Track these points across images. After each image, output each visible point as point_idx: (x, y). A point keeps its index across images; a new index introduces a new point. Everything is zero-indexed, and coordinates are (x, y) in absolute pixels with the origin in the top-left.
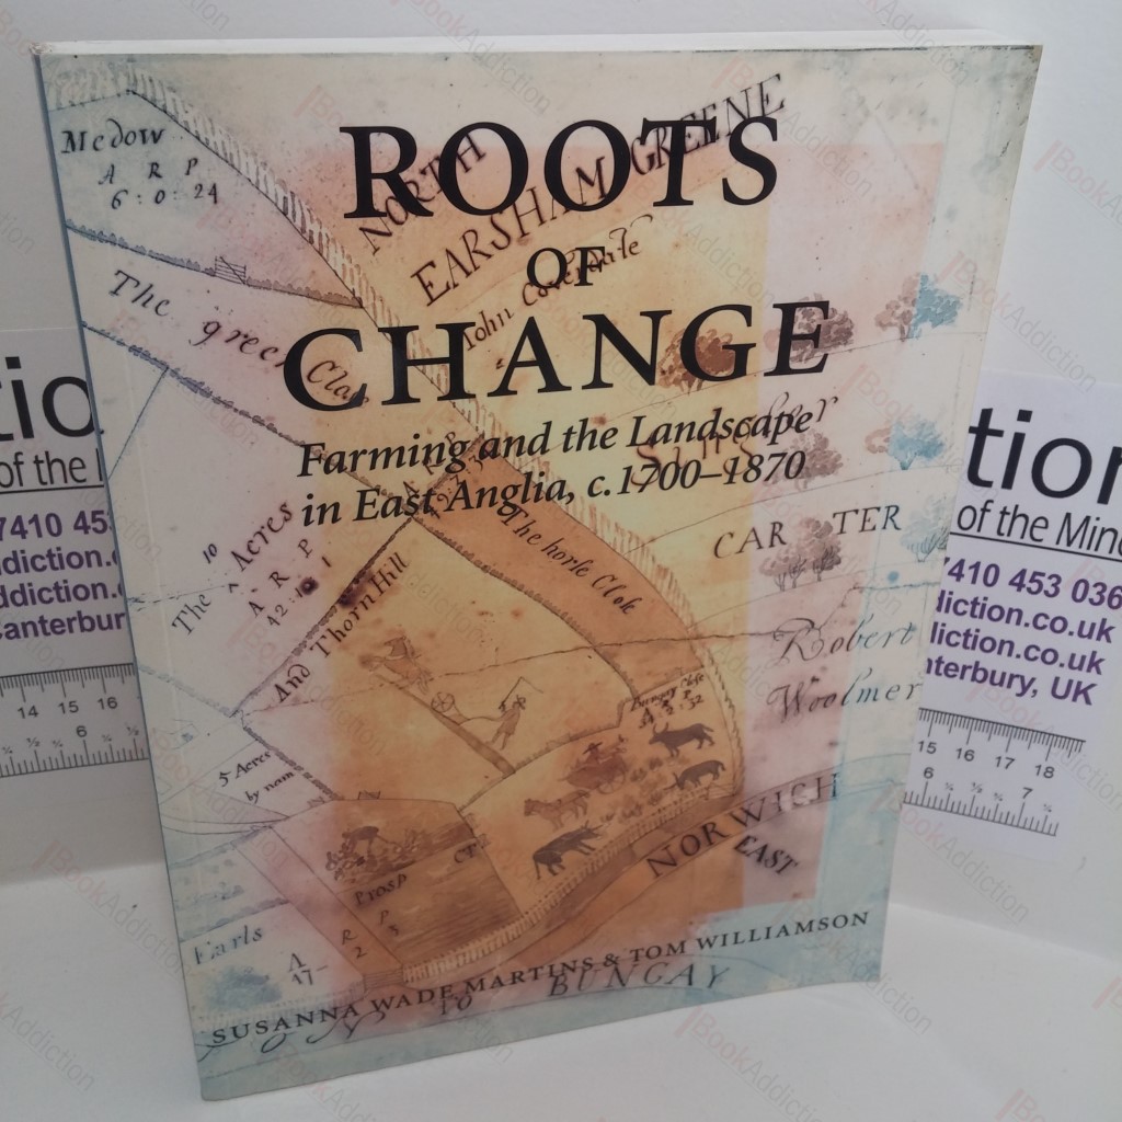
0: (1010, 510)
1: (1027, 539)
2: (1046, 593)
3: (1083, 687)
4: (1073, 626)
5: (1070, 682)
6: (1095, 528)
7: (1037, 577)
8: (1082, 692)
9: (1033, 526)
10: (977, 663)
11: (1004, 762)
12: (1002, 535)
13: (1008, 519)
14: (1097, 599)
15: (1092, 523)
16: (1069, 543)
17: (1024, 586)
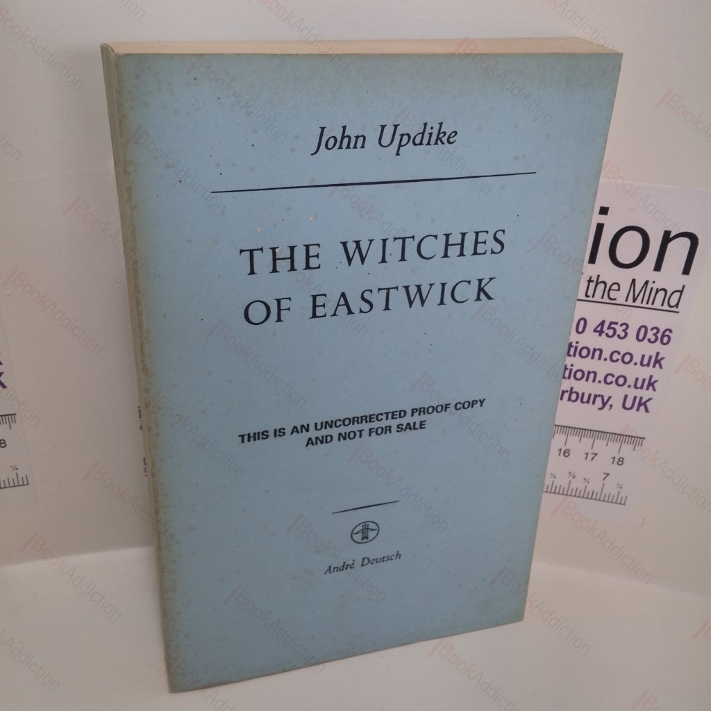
0: (594, 279)
1: (606, 299)
2: (619, 336)
3: (643, 401)
4: (637, 359)
5: (635, 398)
6: (652, 289)
7: (613, 326)
8: (643, 404)
9: (610, 289)
10: (572, 388)
11: (590, 456)
12: (589, 297)
13: (592, 285)
14: (653, 339)
15: (650, 285)
16: (634, 300)
17: (604, 332)
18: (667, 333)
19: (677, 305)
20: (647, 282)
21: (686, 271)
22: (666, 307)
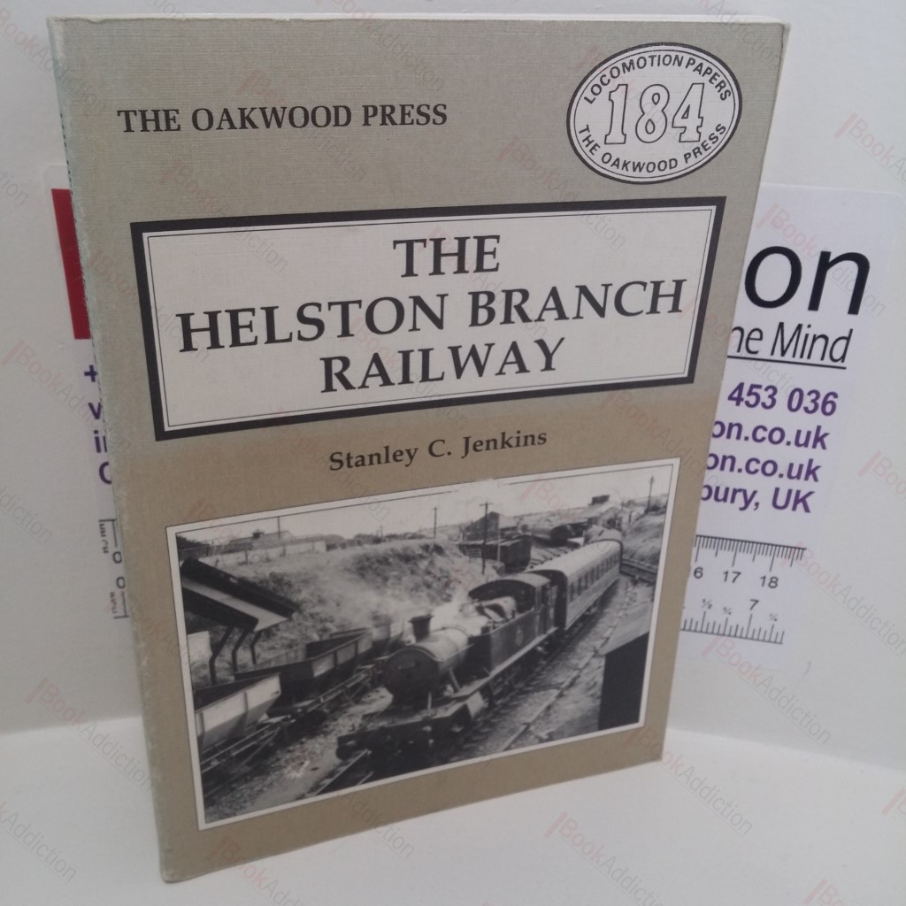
18: (831, 398)
19: (843, 358)
20: (799, 327)
21: (854, 308)
22: (827, 361)
